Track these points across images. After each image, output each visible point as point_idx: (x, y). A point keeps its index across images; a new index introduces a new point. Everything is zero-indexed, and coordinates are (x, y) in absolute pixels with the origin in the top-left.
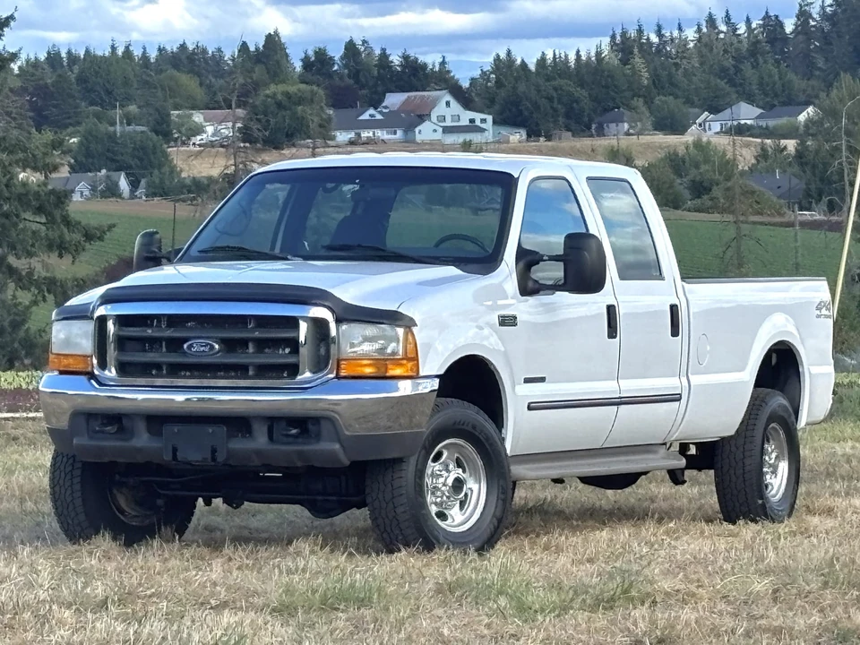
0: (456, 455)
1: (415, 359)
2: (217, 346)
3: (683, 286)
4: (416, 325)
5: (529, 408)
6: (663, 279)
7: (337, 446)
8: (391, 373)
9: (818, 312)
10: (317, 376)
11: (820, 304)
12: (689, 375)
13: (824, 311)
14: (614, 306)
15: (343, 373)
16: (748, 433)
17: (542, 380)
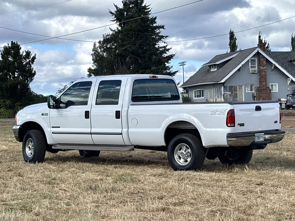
1: (16, 121)
5: (53, 133)
9: (213, 113)
11: (215, 110)
12: (129, 128)
13: (218, 113)
14: (89, 111)
17: (59, 127)
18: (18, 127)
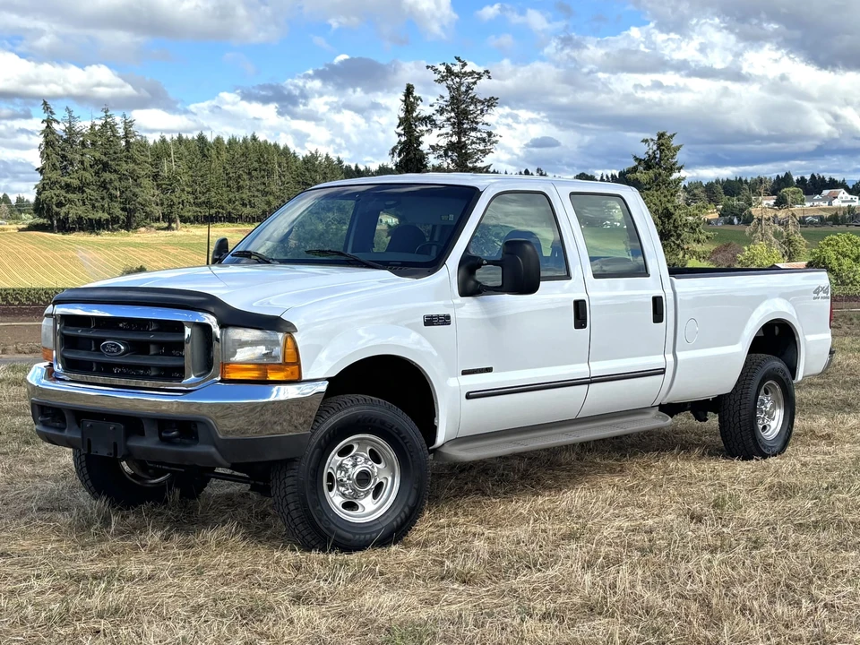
0: (368, 449)
1: (298, 363)
2: (122, 348)
3: (671, 280)
4: (296, 331)
5: (468, 396)
6: (649, 276)
7: (213, 450)
8: (271, 377)
9: (816, 295)
10: (201, 379)
11: (818, 288)
12: (677, 353)
13: (821, 294)
14: (584, 301)
15: (227, 377)
16: (745, 391)
17: (489, 370)
18: (323, 387)
